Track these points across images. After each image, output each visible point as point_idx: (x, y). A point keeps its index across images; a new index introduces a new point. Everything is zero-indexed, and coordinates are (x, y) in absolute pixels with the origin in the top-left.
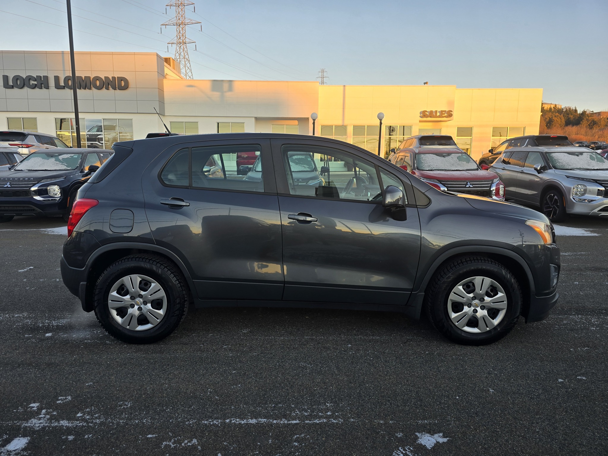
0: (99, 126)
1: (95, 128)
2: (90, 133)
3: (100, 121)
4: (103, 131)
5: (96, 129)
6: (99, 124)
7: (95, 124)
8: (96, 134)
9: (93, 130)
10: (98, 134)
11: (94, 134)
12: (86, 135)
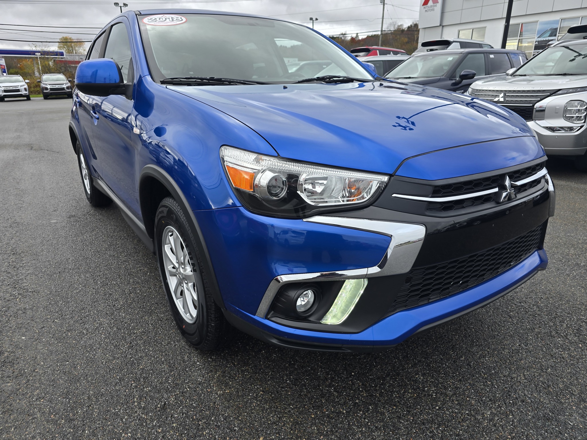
0: (554, 29)
1: (547, 32)
2: (540, 39)
3: (556, 22)
4: (558, 35)
5: (548, 34)
6: (555, 26)
7: (549, 27)
8: (547, 39)
9: (545, 35)
10: (550, 39)
11: (545, 39)
12: (535, 42)
